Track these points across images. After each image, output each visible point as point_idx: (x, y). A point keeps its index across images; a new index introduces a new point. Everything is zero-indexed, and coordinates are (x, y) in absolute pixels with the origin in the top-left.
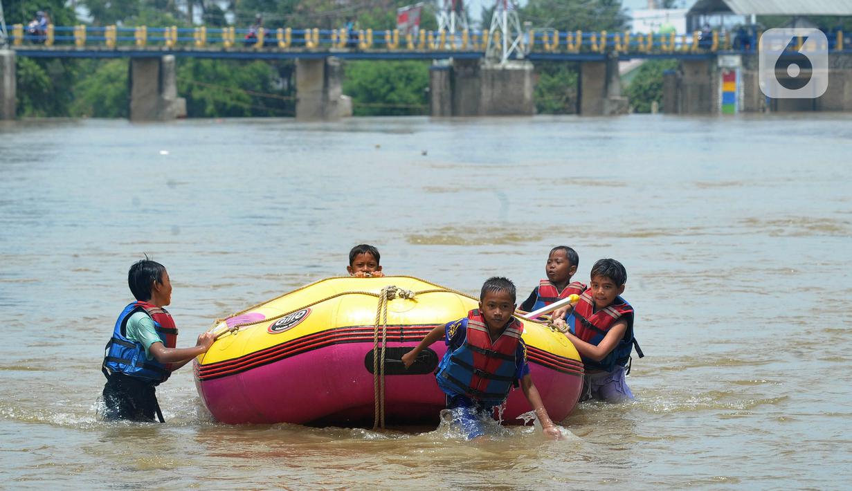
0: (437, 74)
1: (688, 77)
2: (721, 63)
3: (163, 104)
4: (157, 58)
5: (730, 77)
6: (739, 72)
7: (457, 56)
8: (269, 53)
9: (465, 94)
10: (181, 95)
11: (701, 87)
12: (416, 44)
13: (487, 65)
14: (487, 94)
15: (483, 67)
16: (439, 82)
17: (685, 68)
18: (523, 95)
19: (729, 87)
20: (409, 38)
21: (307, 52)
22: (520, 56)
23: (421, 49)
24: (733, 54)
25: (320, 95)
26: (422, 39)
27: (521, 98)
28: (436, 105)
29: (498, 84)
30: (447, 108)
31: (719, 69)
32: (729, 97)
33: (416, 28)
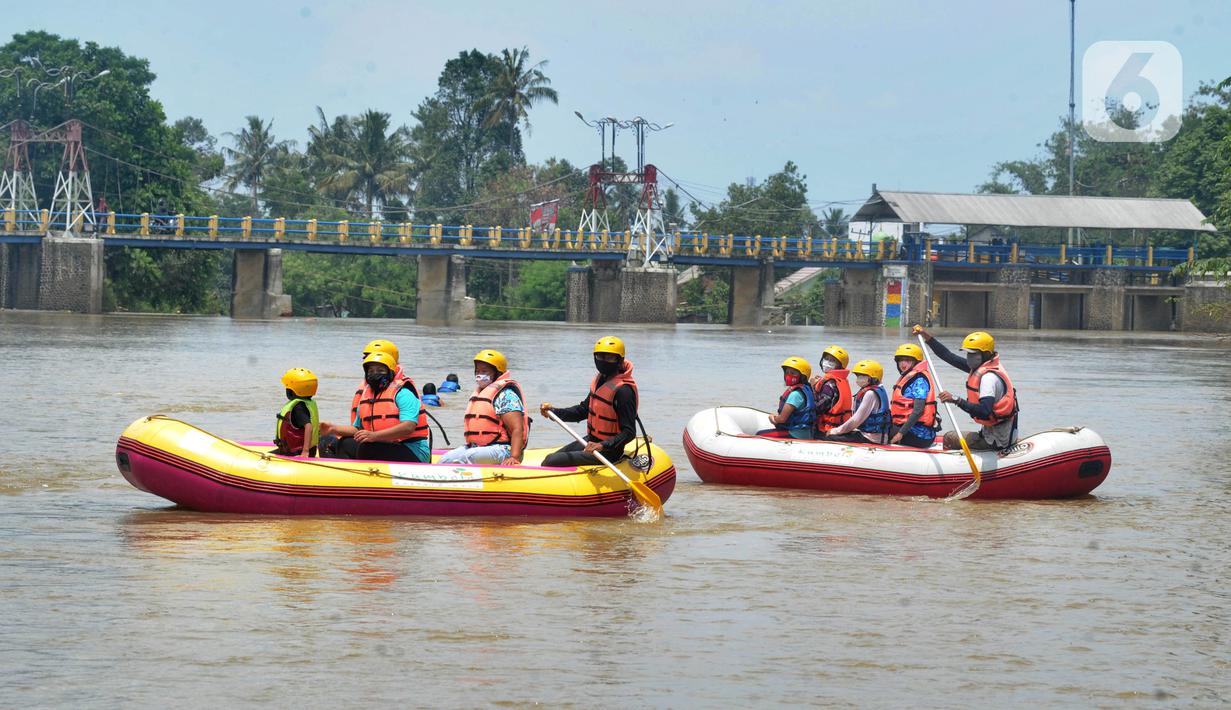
0: (575, 276)
1: (851, 288)
2: (885, 273)
3: (266, 301)
4: (262, 251)
5: (895, 288)
6: (905, 284)
7: (595, 257)
8: (387, 247)
9: (603, 299)
10: (287, 291)
11: (865, 298)
12: (551, 243)
13: (628, 267)
14: (627, 299)
15: (624, 269)
16: (577, 284)
17: (849, 279)
18: (666, 301)
19: (894, 299)
20: (544, 237)
21: (429, 249)
22: (664, 258)
23: (555, 249)
24: (900, 264)
25: (442, 296)
26: (557, 238)
27: (663, 304)
28: (574, 310)
29: (639, 289)
30: (584, 312)
31: (884, 279)
32: (894, 310)
33: (552, 226)
